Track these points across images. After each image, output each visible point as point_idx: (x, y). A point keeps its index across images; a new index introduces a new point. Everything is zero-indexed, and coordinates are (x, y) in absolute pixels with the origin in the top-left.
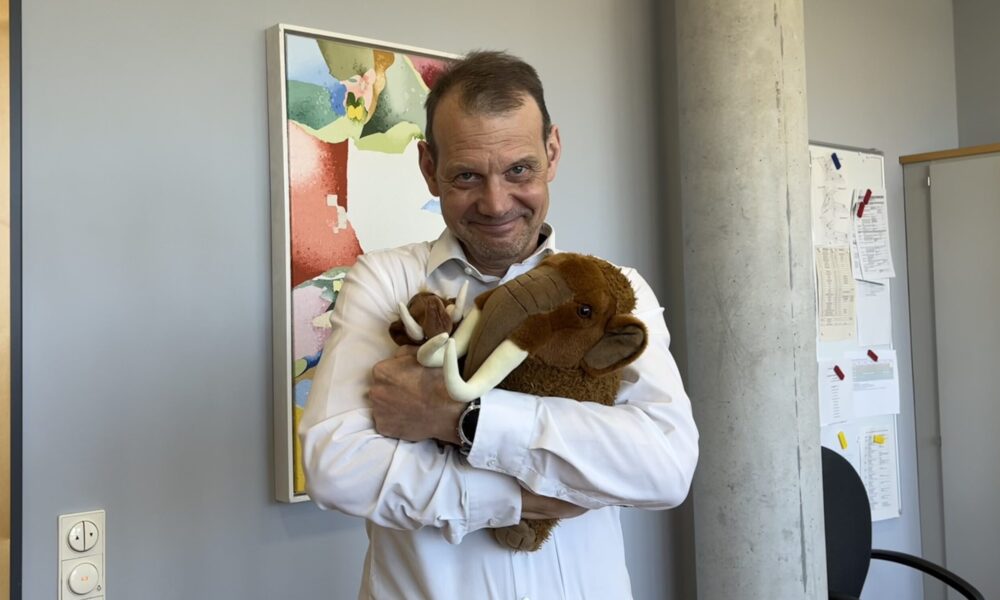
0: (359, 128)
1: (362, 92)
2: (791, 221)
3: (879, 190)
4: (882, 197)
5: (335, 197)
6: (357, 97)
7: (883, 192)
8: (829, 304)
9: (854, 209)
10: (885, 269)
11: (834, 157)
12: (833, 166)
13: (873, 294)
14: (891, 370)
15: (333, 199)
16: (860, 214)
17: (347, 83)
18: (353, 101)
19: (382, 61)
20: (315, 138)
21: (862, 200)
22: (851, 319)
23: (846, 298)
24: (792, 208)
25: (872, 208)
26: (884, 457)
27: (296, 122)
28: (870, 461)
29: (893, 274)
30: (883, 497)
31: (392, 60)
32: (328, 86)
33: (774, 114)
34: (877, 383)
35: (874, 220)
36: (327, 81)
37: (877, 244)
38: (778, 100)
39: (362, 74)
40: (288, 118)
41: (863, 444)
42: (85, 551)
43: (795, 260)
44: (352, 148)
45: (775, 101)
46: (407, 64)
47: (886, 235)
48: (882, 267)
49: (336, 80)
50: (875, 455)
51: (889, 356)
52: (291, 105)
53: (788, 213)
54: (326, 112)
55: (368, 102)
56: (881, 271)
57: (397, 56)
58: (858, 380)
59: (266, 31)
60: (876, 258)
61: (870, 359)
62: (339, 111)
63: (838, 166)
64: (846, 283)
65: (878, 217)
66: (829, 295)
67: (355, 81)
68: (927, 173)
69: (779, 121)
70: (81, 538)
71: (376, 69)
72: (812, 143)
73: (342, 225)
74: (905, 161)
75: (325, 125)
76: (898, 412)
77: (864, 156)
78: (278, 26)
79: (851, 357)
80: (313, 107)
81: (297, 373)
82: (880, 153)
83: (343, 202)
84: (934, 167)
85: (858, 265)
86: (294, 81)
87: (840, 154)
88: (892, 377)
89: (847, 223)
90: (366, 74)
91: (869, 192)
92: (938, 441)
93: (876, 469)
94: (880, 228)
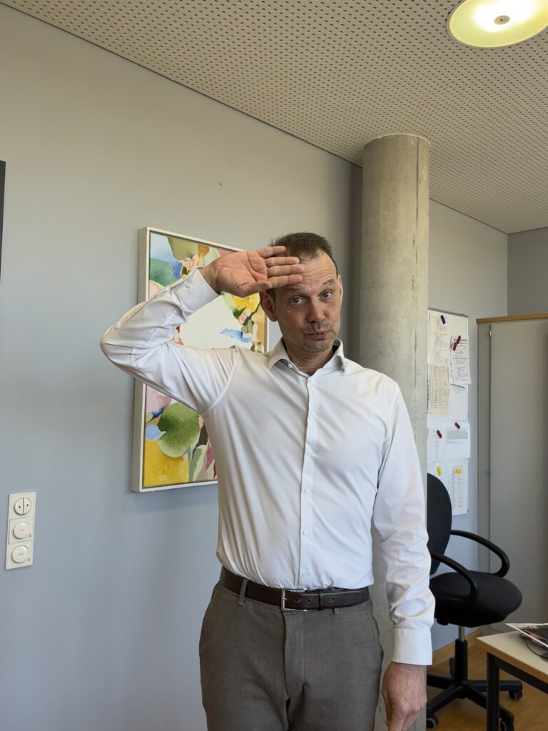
2: (417, 350)
3: (465, 336)
4: (466, 340)
6: (188, 269)
7: (467, 337)
8: (436, 397)
9: (451, 346)
10: (467, 380)
11: (442, 317)
12: (441, 322)
13: (459, 392)
14: (467, 434)
16: (454, 349)
17: (182, 262)
18: (185, 272)
19: (202, 251)
21: (456, 341)
22: (447, 405)
23: (445, 393)
24: (418, 344)
25: (461, 346)
26: (461, 481)
27: (154, 282)
28: (453, 483)
29: (470, 382)
30: (459, 503)
31: (208, 251)
32: (172, 262)
33: (410, 293)
34: (459, 440)
35: (462, 353)
37: (462, 366)
38: (413, 285)
39: (191, 257)
40: (149, 279)
41: (450, 473)
42: (23, 515)
43: (418, 372)
45: (411, 287)
46: (215, 253)
47: (468, 362)
48: (464, 378)
50: (456, 480)
51: (466, 426)
52: (151, 272)
53: (416, 346)
56: (464, 380)
57: (211, 248)
58: (450, 438)
59: (139, 231)
60: (462, 373)
61: (456, 428)
62: (177, 276)
63: (444, 322)
64: (445, 385)
65: (464, 351)
66: (436, 392)
67: (187, 261)
68: (490, 329)
69: (413, 297)
70: (22, 507)
71: (199, 255)
72: (430, 309)
74: (479, 322)
76: (469, 456)
77: (458, 317)
78: (146, 227)
79: (446, 426)
80: (164, 274)
81: (147, 421)
82: (466, 316)
84: (494, 326)
85: (452, 376)
86: (154, 259)
87: (445, 315)
88: (467, 438)
89: (447, 353)
91: (460, 337)
92: (489, 474)
93: (456, 487)
94: (465, 357)
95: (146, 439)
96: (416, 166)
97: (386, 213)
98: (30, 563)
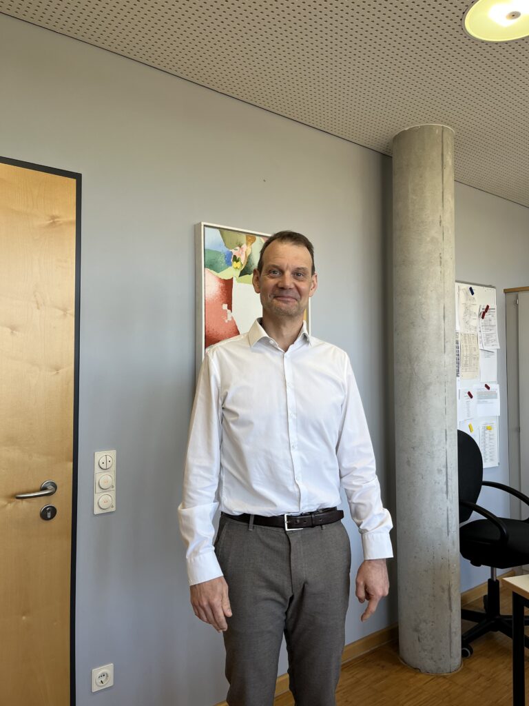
0: (239, 273)
1: (240, 255)
2: (446, 321)
3: (493, 305)
4: (494, 309)
5: (227, 305)
6: (237, 257)
7: (495, 306)
8: (466, 361)
9: (480, 315)
10: (495, 345)
11: (471, 289)
12: (470, 294)
13: (488, 357)
14: (496, 394)
15: (225, 306)
16: (483, 317)
17: (233, 251)
18: (236, 259)
19: (249, 241)
20: (217, 277)
21: (484, 311)
22: (477, 369)
23: (474, 358)
24: (446, 315)
25: (489, 314)
26: (491, 437)
27: (209, 269)
28: (484, 439)
29: (499, 347)
31: (255, 240)
32: (224, 252)
33: (438, 269)
34: (489, 400)
35: (490, 320)
36: (224, 250)
37: (491, 332)
38: (441, 262)
39: (240, 246)
40: (205, 267)
41: (481, 430)
42: (106, 469)
43: (447, 340)
44: (235, 282)
45: (439, 263)
46: (261, 242)
47: (496, 327)
49: (227, 249)
50: (487, 435)
51: (495, 387)
52: (206, 261)
53: (444, 317)
54: (223, 265)
55: (243, 260)
56: (493, 345)
57: (257, 238)
58: (480, 399)
59: (195, 226)
60: (490, 339)
61: (486, 389)
62: (229, 264)
63: (473, 293)
64: (475, 350)
65: (492, 319)
66: (466, 357)
67: (236, 250)
68: (517, 298)
69: (441, 272)
71: (247, 244)
72: (457, 281)
73: (230, 319)
74: (507, 291)
75: (222, 271)
76: (498, 414)
77: (485, 288)
78: (201, 223)
79: (476, 387)
80: (217, 262)
82: (493, 287)
83: (230, 308)
84: (521, 295)
85: (481, 342)
86: (209, 250)
87: (473, 287)
89: (475, 321)
90: (242, 246)
91: (488, 307)
92: (518, 430)
93: (487, 442)
94: (493, 324)
96: (441, 152)
97: (414, 197)
98: (114, 509)
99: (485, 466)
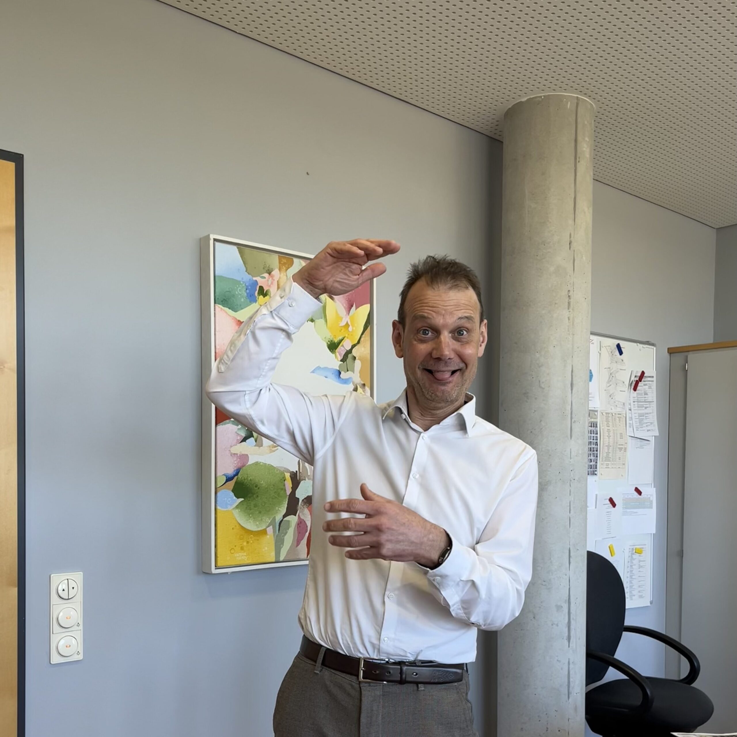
1: (270, 286)
2: (575, 390)
3: (651, 371)
4: (653, 377)
6: (266, 289)
7: (654, 373)
8: (608, 453)
9: (631, 385)
10: (652, 430)
11: (618, 346)
12: (617, 353)
13: (641, 447)
14: (651, 502)
16: (635, 389)
17: (258, 279)
18: (263, 292)
19: (284, 264)
20: (234, 318)
21: (637, 379)
22: (624, 464)
23: (621, 449)
24: (574, 382)
25: (645, 385)
26: (642, 564)
27: (221, 306)
28: (630, 567)
29: (657, 434)
30: (640, 592)
31: (292, 263)
32: (244, 280)
33: (566, 313)
34: (640, 511)
35: (646, 394)
36: (246, 277)
37: (647, 411)
38: (569, 303)
39: (269, 273)
40: (215, 303)
41: (627, 554)
42: (68, 599)
43: (575, 419)
45: (567, 304)
47: (654, 405)
48: (649, 428)
49: (250, 276)
50: (636, 562)
51: (650, 492)
52: (217, 294)
53: (572, 385)
54: (242, 300)
56: (648, 431)
57: (296, 260)
58: (626, 508)
59: (200, 239)
60: (645, 421)
61: (636, 494)
62: (252, 299)
63: (621, 353)
64: (621, 438)
65: (649, 391)
66: (608, 446)
67: (265, 278)
68: (686, 361)
69: (569, 319)
70: (66, 590)
71: (280, 270)
74: (672, 351)
75: (242, 309)
76: (654, 531)
77: (641, 346)
78: (209, 235)
79: (622, 492)
80: (233, 296)
81: (219, 485)
82: (653, 345)
84: (691, 356)
85: (631, 425)
86: (221, 277)
87: (623, 344)
88: (651, 507)
89: (625, 394)
90: (273, 273)
91: (643, 373)
93: (635, 571)
94: (650, 399)
95: (218, 508)
96: (573, 139)
97: (533, 205)
98: (80, 657)
99: (629, 604)
